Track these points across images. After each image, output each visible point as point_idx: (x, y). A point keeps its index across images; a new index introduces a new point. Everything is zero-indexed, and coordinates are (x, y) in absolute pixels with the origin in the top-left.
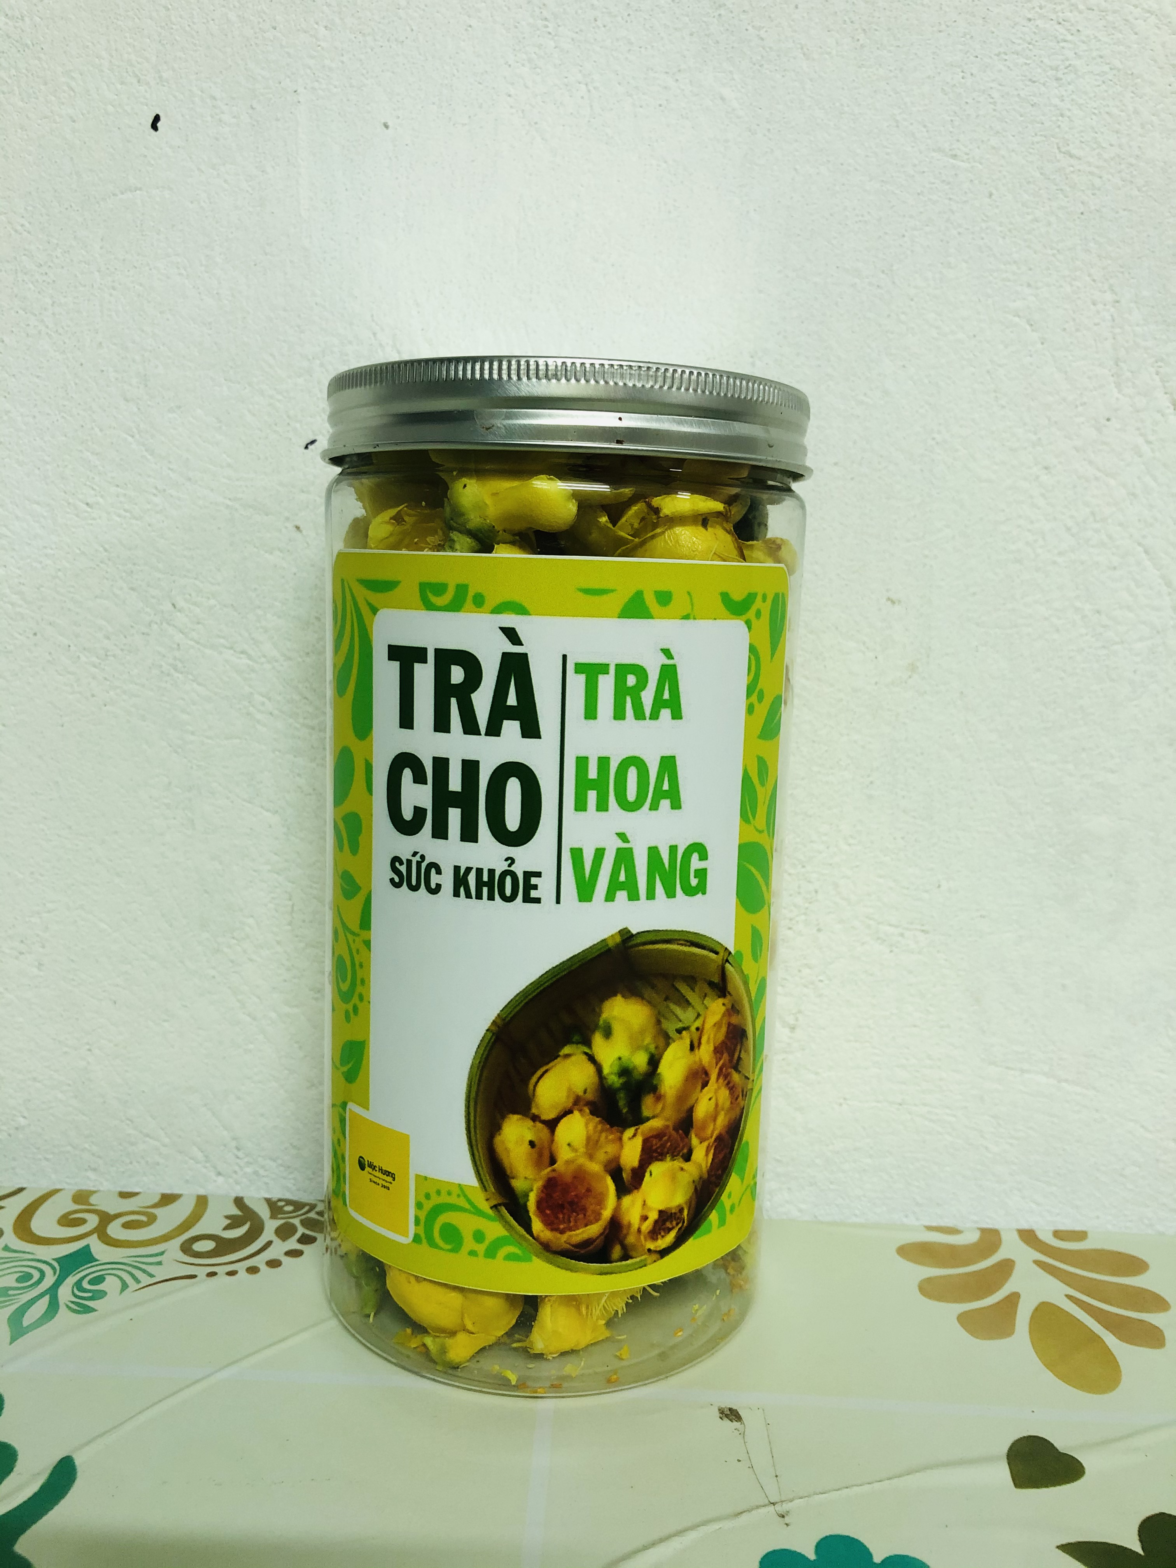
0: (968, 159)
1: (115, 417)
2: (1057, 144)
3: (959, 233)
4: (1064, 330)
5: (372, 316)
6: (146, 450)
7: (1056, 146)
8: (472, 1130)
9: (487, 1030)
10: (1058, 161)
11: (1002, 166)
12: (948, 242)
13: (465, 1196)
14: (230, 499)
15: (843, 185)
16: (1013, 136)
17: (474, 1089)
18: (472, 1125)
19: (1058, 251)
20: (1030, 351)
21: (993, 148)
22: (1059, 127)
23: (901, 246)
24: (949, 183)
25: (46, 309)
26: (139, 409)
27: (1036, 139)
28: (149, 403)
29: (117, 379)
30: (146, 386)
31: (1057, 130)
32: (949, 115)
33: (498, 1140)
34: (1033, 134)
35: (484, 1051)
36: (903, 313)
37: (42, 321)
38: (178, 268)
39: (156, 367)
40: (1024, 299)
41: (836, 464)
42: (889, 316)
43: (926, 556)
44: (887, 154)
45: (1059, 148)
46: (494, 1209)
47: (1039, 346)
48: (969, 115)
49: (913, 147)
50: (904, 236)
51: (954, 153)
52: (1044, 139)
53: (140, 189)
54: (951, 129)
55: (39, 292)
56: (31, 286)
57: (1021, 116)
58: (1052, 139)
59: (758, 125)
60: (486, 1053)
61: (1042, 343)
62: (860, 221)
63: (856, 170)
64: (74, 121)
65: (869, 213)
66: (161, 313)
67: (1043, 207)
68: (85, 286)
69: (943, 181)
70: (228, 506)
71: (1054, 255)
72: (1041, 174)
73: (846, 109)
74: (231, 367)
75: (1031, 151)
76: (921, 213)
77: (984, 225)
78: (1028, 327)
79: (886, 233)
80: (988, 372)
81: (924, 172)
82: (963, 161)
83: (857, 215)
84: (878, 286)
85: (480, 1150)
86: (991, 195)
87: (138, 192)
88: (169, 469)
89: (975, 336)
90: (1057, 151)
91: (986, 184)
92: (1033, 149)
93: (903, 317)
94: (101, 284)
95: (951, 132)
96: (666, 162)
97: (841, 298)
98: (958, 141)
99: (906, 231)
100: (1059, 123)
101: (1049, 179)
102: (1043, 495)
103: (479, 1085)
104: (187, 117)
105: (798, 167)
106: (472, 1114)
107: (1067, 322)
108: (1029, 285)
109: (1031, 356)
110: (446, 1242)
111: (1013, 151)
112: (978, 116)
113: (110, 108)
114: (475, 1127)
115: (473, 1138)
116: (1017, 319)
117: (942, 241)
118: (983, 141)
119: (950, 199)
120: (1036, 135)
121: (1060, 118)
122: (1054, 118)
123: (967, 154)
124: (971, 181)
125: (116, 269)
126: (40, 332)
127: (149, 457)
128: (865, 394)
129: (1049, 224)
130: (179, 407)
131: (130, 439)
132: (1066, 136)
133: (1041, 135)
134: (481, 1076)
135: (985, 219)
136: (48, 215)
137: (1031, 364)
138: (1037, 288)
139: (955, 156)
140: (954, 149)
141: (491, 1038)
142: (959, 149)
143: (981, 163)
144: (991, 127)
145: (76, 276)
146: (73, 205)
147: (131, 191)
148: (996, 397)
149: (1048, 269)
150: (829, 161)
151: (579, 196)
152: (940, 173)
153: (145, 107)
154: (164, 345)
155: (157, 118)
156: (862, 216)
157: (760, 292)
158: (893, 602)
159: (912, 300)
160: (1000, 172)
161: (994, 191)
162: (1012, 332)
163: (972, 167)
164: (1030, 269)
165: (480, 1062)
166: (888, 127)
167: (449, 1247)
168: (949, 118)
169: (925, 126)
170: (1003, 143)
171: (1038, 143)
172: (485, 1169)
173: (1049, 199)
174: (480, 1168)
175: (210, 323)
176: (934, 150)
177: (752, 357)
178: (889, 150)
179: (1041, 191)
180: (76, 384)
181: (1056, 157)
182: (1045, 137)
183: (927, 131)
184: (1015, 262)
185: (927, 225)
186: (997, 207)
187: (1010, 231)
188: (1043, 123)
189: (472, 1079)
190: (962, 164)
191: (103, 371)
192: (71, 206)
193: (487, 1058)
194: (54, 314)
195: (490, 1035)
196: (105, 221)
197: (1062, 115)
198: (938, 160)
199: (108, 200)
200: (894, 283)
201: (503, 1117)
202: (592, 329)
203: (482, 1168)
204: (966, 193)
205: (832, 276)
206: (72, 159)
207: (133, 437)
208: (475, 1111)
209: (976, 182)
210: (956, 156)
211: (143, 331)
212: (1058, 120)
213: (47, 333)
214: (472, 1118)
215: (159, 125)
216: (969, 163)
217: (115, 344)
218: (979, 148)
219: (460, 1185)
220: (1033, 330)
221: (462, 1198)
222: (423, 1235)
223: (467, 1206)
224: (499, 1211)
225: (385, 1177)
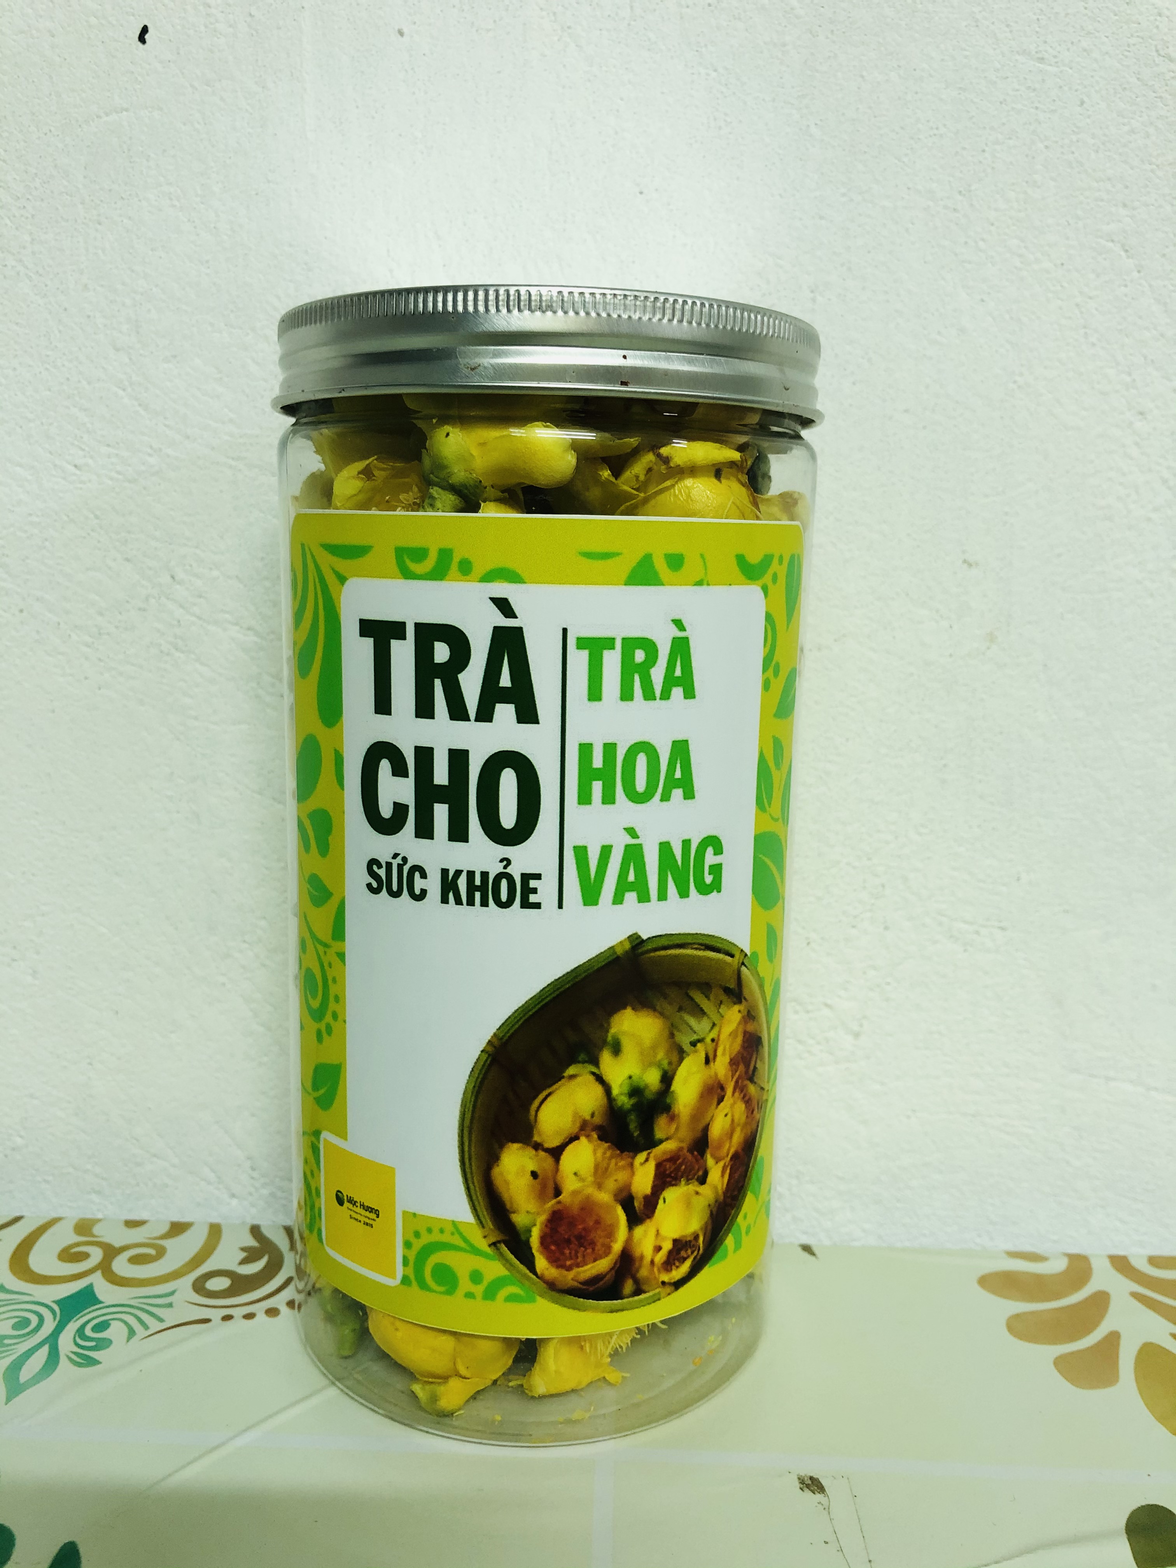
0: (1056, 63)
1: (103, 368)
2: (1156, 46)
3: (1046, 147)
4: (1164, 255)
5: (388, 251)
6: (140, 405)
7: (1154, 49)
8: (467, 1161)
9: (483, 1051)
10: (1157, 65)
11: (1095, 71)
12: (1034, 158)
13: (460, 1234)
14: (233, 459)
15: (916, 93)
16: (1107, 37)
17: (468, 1116)
18: (466, 1156)
19: (1158, 166)
20: (1125, 280)
21: (1085, 50)
22: (1157, 27)
23: (980, 162)
24: (1034, 90)
25: (24, 248)
26: (130, 359)
27: (1132, 41)
28: (141, 352)
29: (105, 326)
30: (138, 333)
31: (1155, 31)
32: (1035, 14)
33: (496, 1171)
34: (1129, 36)
35: (479, 1074)
36: (983, 240)
37: (21, 261)
38: (171, 199)
39: (149, 311)
40: (1120, 221)
41: (906, 411)
42: (966, 243)
43: (1006, 514)
44: (966, 57)
45: (1157, 51)
46: (492, 1246)
47: (1135, 274)
48: (1057, 13)
49: (995, 49)
50: (984, 151)
51: (1040, 55)
52: (1141, 40)
53: (127, 110)
54: (1038, 29)
55: (17, 229)
56: (8, 222)
57: (1116, 15)
58: (1150, 40)
59: (820, 26)
60: (481, 1076)
61: (1139, 272)
62: (935, 135)
63: (931, 76)
64: (53, 36)
65: (945, 125)
66: (152, 250)
67: (1141, 116)
68: (67, 221)
69: (1029, 88)
70: (230, 467)
71: (1152, 171)
72: (1138, 79)
73: (920, 6)
74: (232, 311)
75: (1126, 53)
76: (1004, 124)
77: (1074, 138)
78: (1123, 253)
79: (964, 149)
80: (1077, 305)
81: (1007, 77)
82: (1051, 65)
83: (932, 128)
84: (955, 210)
85: (475, 1183)
86: (1082, 103)
87: (125, 113)
88: (166, 426)
89: (1062, 264)
90: (1155, 54)
91: (1076, 91)
92: (1129, 51)
93: (981, 244)
94: (85, 218)
95: (1037, 32)
96: (715, 70)
97: (913, 224)
98: (1045, 42)
99: (986, 144)
100: (1157, 23)
101: (1147, 85)
102: (1137, 444)
103: (473, 1112)
104: (179, 27)
105: (864, 73)
106: (466, 1144)
107: (1167, 247)
108: (1125, 205)
109: (1126, 286)
110: (439, 1283)
111: (1107, 53)
112: (1067, 14)
113: (93, 20)
114: (470, 1159)
115: (468, 1170)
116: (1110, 244)
117: (1027, 156)
118: (1072, 43)
119: (1037, 108)
120: (1132, 36)
121: (1158, 18)
122: (1152, 18)
123: (1055, 57)
124: (1061, 87)
125: (102, 201)
126: (18, 274)
127: (142, 412)
128: (939, 333)
129: (1148, 136)
130: (175, 357)
131: (121, 392)
132: (1165, 38)
133: (1138, 36)
134: (475, 1102)
135: (1075, 129)
136: (26, 142)
137: (1126, 295)
138: (1134, 209)
139: (1041, 60)
140: (1041, 51)
141: (486, 1060)
142: (1046, 51)
143: (1071, 68)
144: (1082, 27)
145: (57, 209)
146: (52, 129)
147: (117, 112)
148: (1086, 333)
149: (1147, 186)
150: (899, 66)
151: (618, 111)
152: (1025, 79)
153: (132, 18)
154: (157, 286)
155: (145, 30)
156: (937, 129)
157: (821, 218)
158: (970, 565)
159: (992, 224)
160: (1092, 77)
161: (1086, 99)
162: (1105, 259)
163: (1061, 72)
164: (1127, 187)
165: (474, 1087)
166: (966, 26)
167: (442, 1289)
168: (1035, 17)
169: (1008, 26)
170: (1095, 45)
171: (1134, 45)
172: (482, 1204)
173: (1147, 108)
174: (476, 1203)
175: (207, 262)
176: (1018, 53)
177: (812, 292)
178: (967, 53)
179: (1138, 99)
180: (60, 332)
181: (1154, 61)
182: (1143, 38)
183: (1011, 32)
184: (1109, 179)
185: (1010, 138)
186: (1089, 117)
187: (1103, 144)
188: (1139, 24)
189: (465, 1106)
190: (1049, 68)
191: (89, 317)
192: (50, 131)
193: (482, 1083)
194: (33, 253)
195: (485, 1056)
196: (88, 146)
197: (1160, 15)
198: (1022, 64)
199: (91, 122)
200: (972, 205)
201: (502, 1147)
202: (634, 262)
203: (479, 1203)
204: (1054, 101)
205: (903, 198)
206: (51, 77)
207: (124, 390)
208: (470, 1141)
209: (1066, 88)
210: (1043, 59)
211: (133, 271)
212: (1156, 20)
213: (26, 275)
214: (466, 1149)
215: (147, 37)
216: (1058, 67)
217: (102, 286)
218: (1068, 50)
219: (453, 1221)
220: (1128, 257)
221: (457, 1236)
222: (412, 1277)
223: (463, 1244)
224: (498, 1249)
225: (367, 1214)
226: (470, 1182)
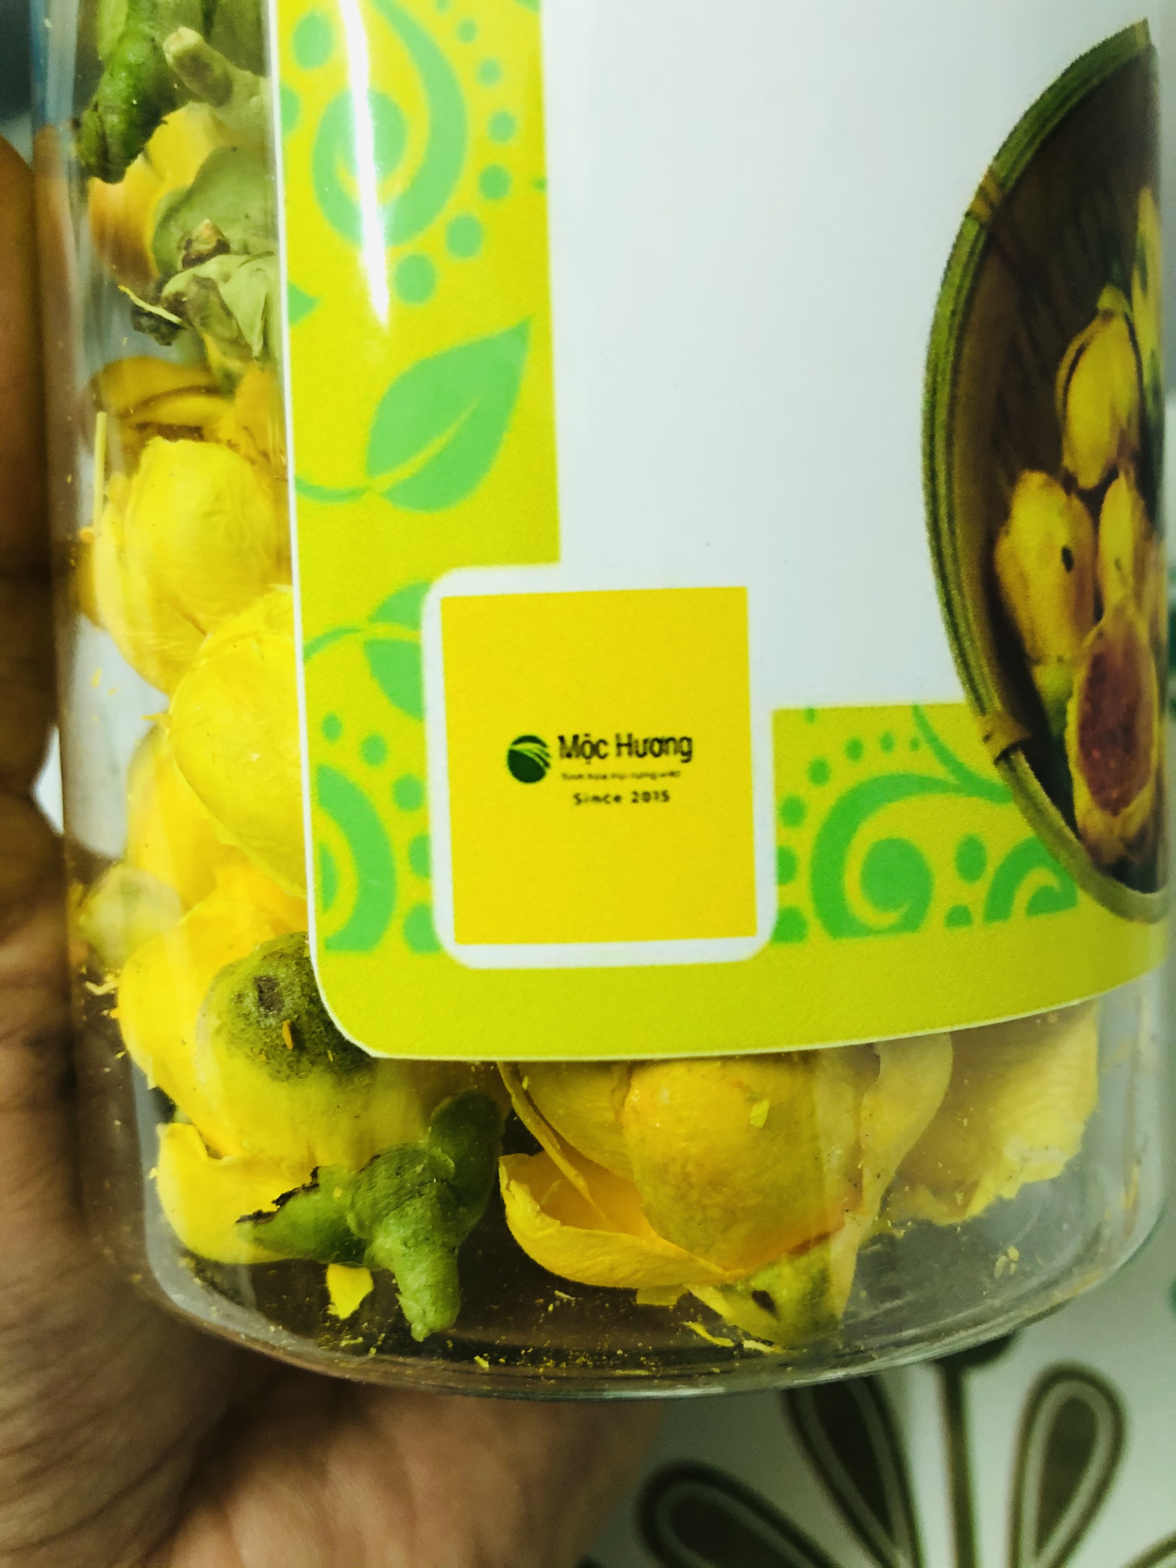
8: (944, 526)
9: (968, 215)
13: (933, 740)
17: (944, 396)
18: (943, 511)
33: (1005, 547)
35: (963, 277)
46: (1002, 762)
60: (967, 284)
85: (965, 585)
103: (954, 384)
106: (942, 477)
110: (883, 902)
114: (951, 518)
115: (947, 551)
134: (958, 355)
141: (976, 240)
165: (954, 313)
167: (891, 918)
172: (978, 644)
174: (967, 644)
189: (936, 367)
193: (970, 301)
195: (973, 230)
201: (1013, 480)
203: (972, 641)
208: (950, 468)
214: (942, 490)
219: (916, 708)
221: (925, 749)
222: (807, 908)
223: (940, 772)
224: (1013, 769)
225: (649, 763)
226: (952, 586)
